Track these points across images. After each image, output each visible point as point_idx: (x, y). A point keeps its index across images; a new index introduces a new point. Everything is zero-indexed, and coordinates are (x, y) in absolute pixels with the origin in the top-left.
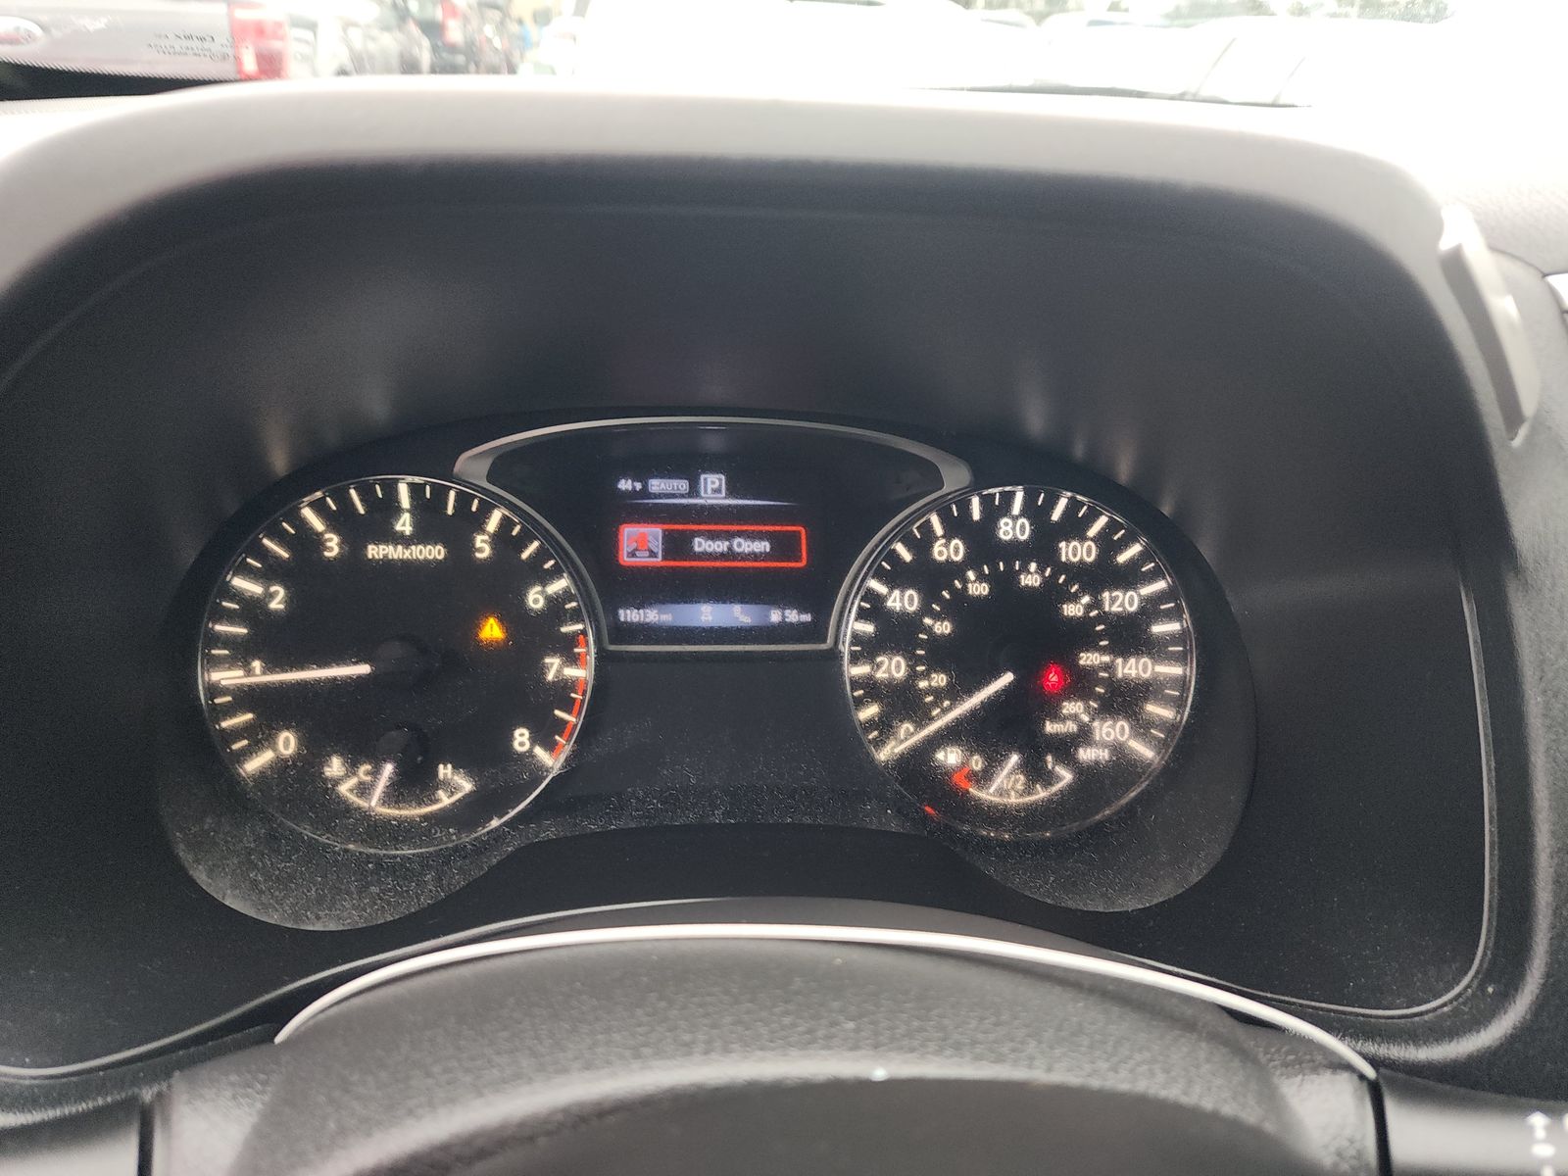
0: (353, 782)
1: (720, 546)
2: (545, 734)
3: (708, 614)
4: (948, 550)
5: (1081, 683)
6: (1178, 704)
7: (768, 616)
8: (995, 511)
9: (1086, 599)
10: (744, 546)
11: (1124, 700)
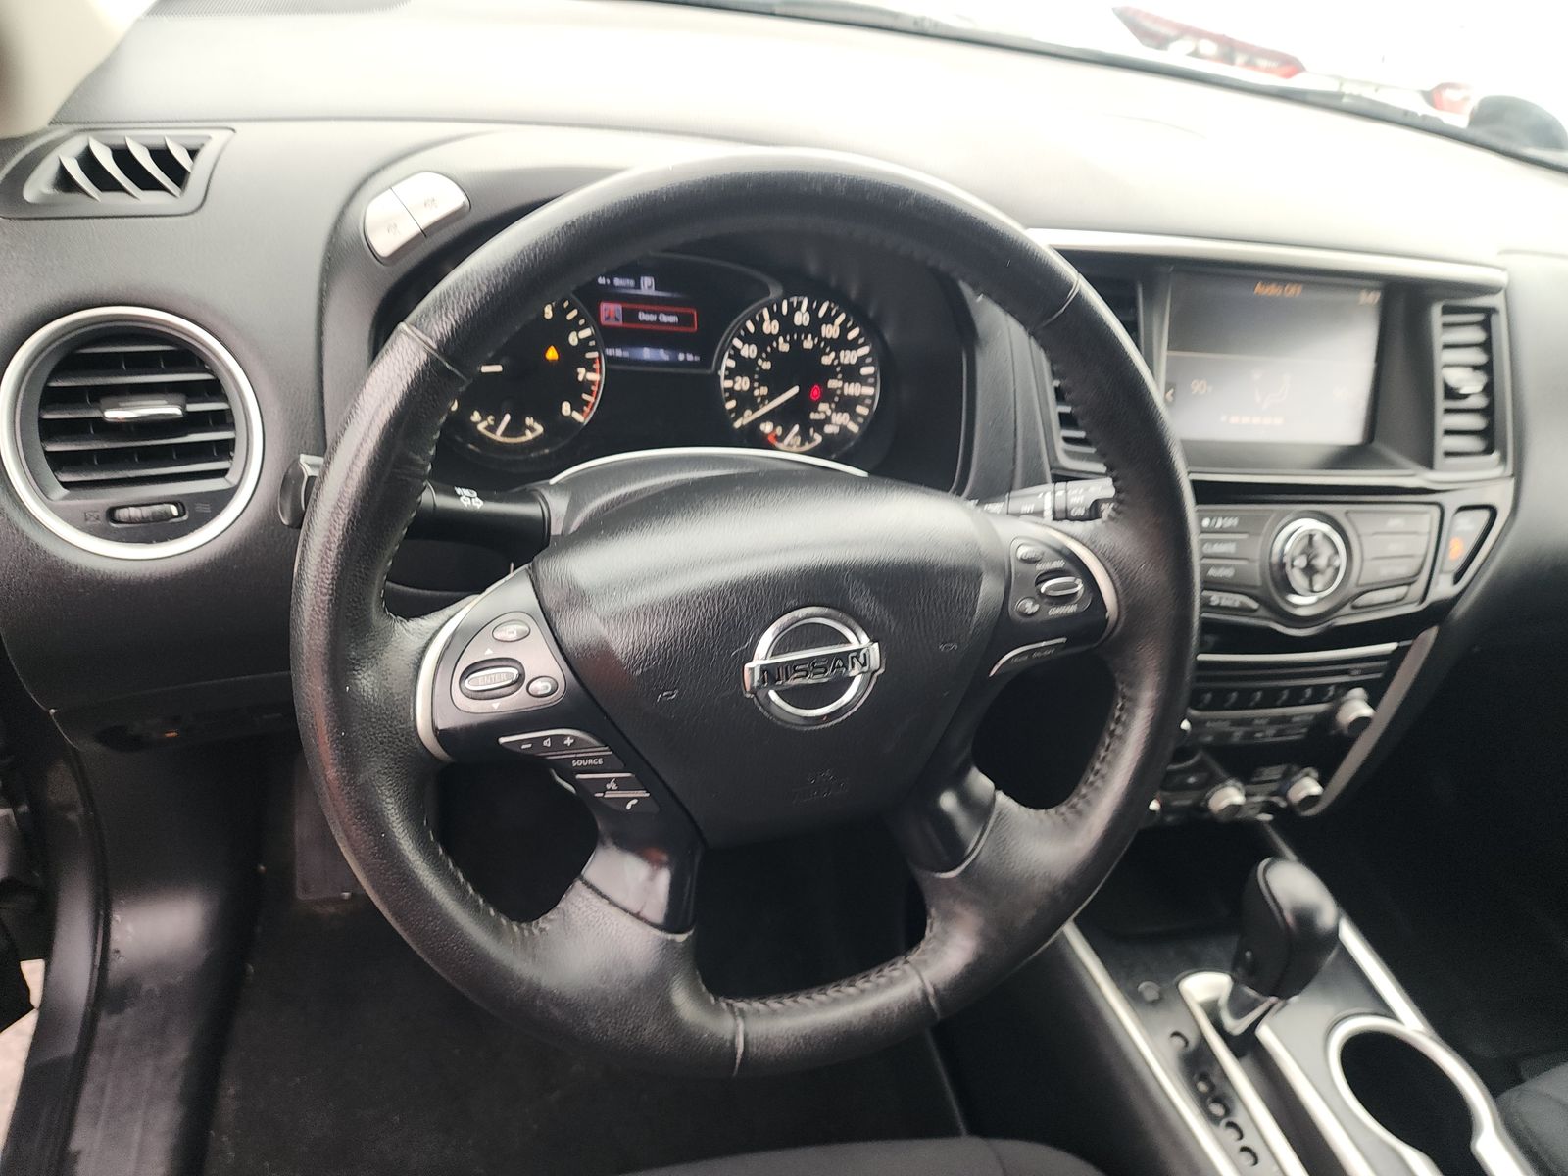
0: (485, 424)
1: (651, 318)
2: (578, 405)
3: (647, 353)
4: (771, 327)
5: (828, 396)
6: (870, 407)
7: (677, 357)
8: (792, 310)
9: (833, 354)
10: (664, 318)
11: (847, 404)
